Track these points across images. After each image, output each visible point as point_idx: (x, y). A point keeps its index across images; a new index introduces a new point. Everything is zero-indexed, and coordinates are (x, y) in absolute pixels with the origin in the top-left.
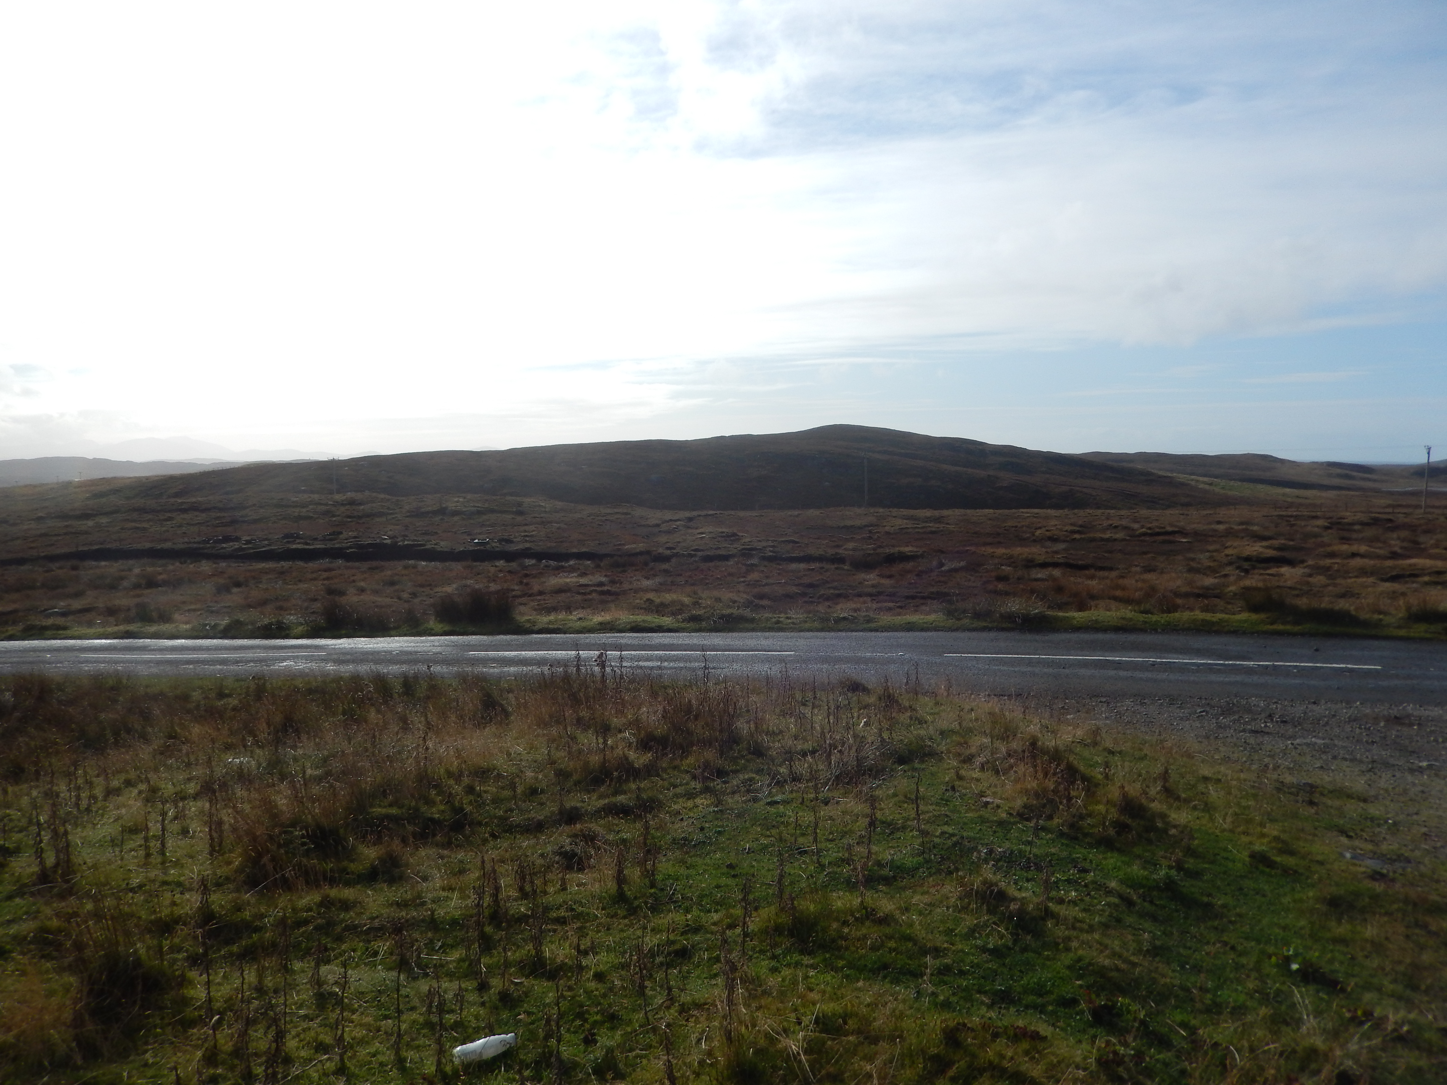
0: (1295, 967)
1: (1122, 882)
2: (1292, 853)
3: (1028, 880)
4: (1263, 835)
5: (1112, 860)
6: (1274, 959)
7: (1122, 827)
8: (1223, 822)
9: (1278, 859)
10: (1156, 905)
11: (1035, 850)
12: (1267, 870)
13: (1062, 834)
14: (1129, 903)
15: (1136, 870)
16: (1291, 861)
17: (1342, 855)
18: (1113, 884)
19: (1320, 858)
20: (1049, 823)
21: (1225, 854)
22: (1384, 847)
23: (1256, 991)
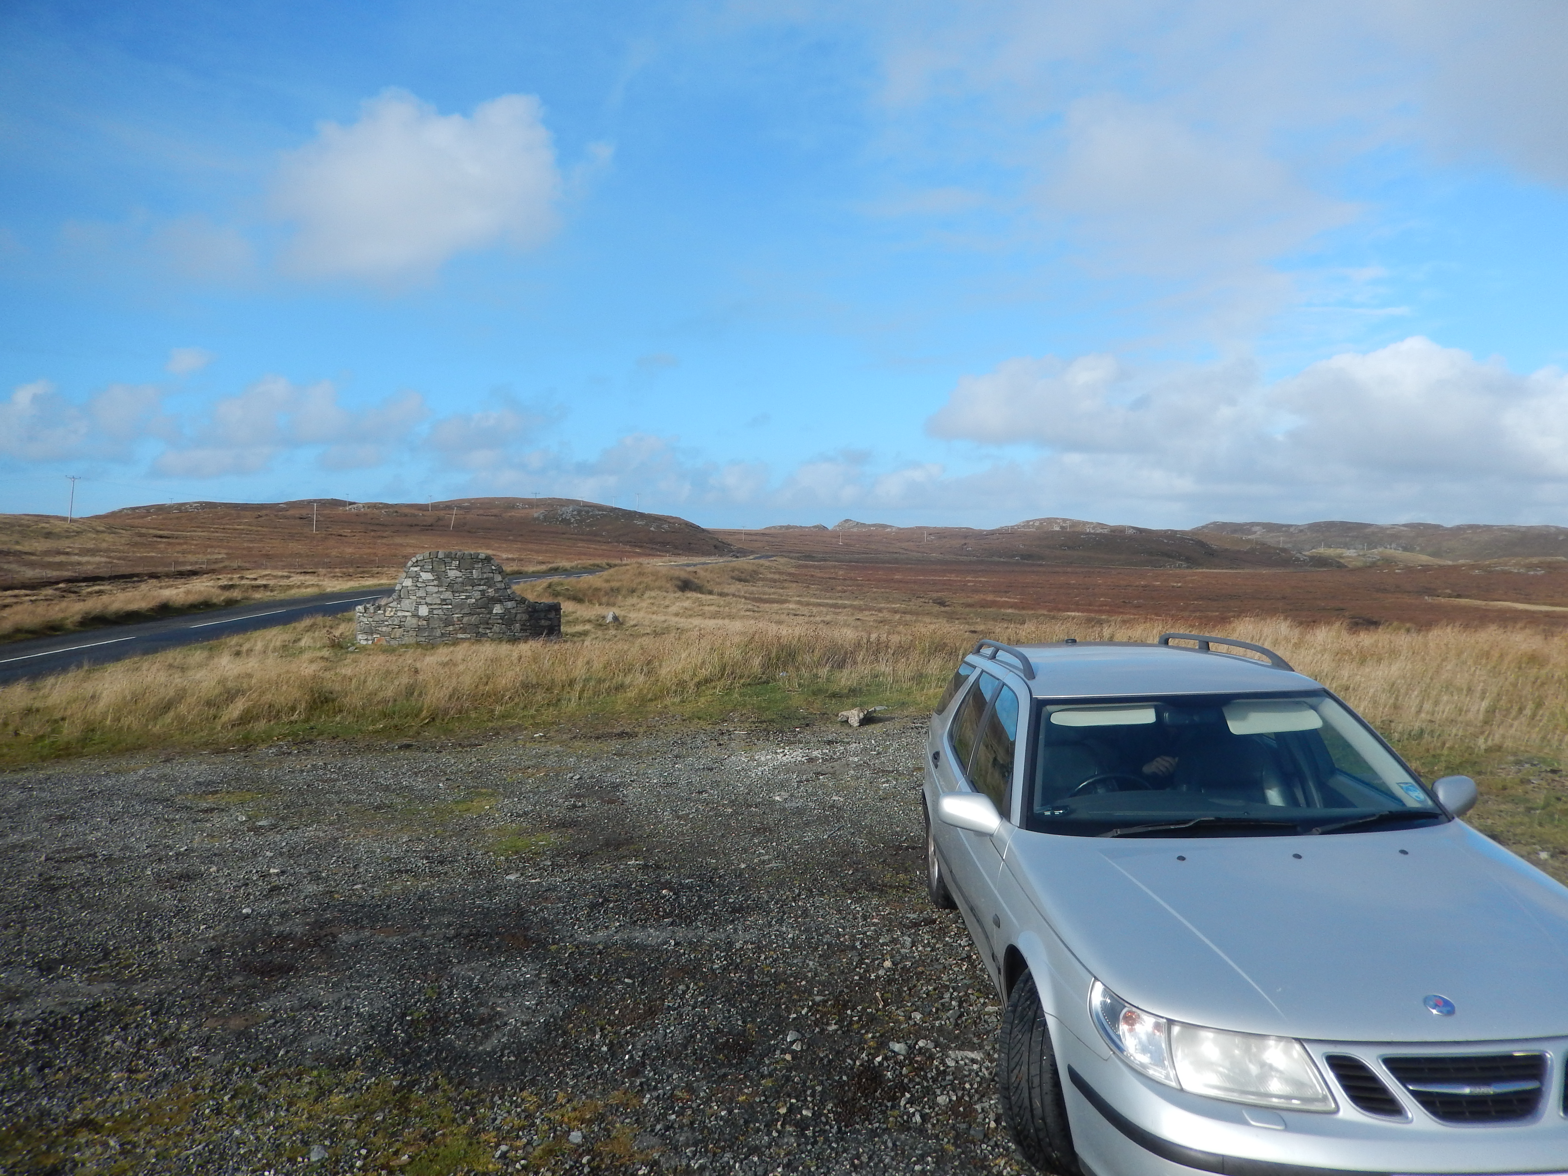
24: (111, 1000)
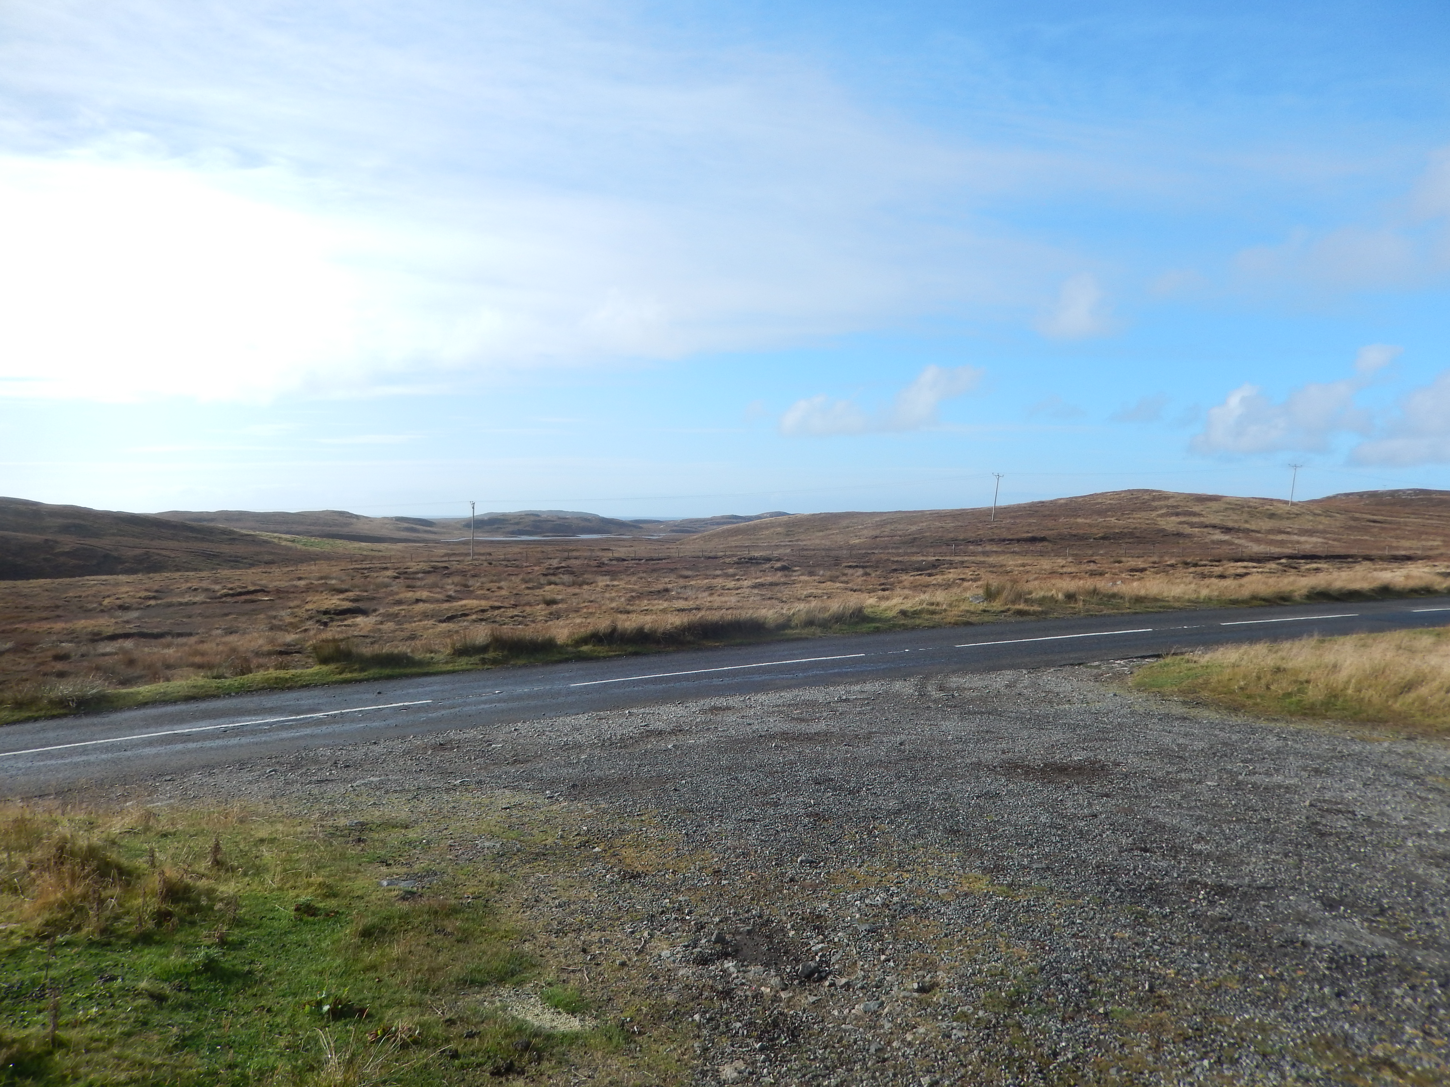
0: (326, 1008)
1: (156, 977)
2: (335, 896)
3: (39, 1012)
4: (309, 885)
5: (149, 956)
6: (307, 1007)
7: (162, 917)
8: (271, 881)
9: (321, 905)
10: (193, 991)
11: (52, 973)
12: (311, 919)
13: (92, 944)
14: (159, 998)
15: (175, 960)
16: (332, 903)
17: (379, 884)
18: (143, 984)
19: (359, 893)
20: (76, 935)
21: (271, 915)
22: (417, 867)
23: (287, 1048)
24: (1395, 956)
